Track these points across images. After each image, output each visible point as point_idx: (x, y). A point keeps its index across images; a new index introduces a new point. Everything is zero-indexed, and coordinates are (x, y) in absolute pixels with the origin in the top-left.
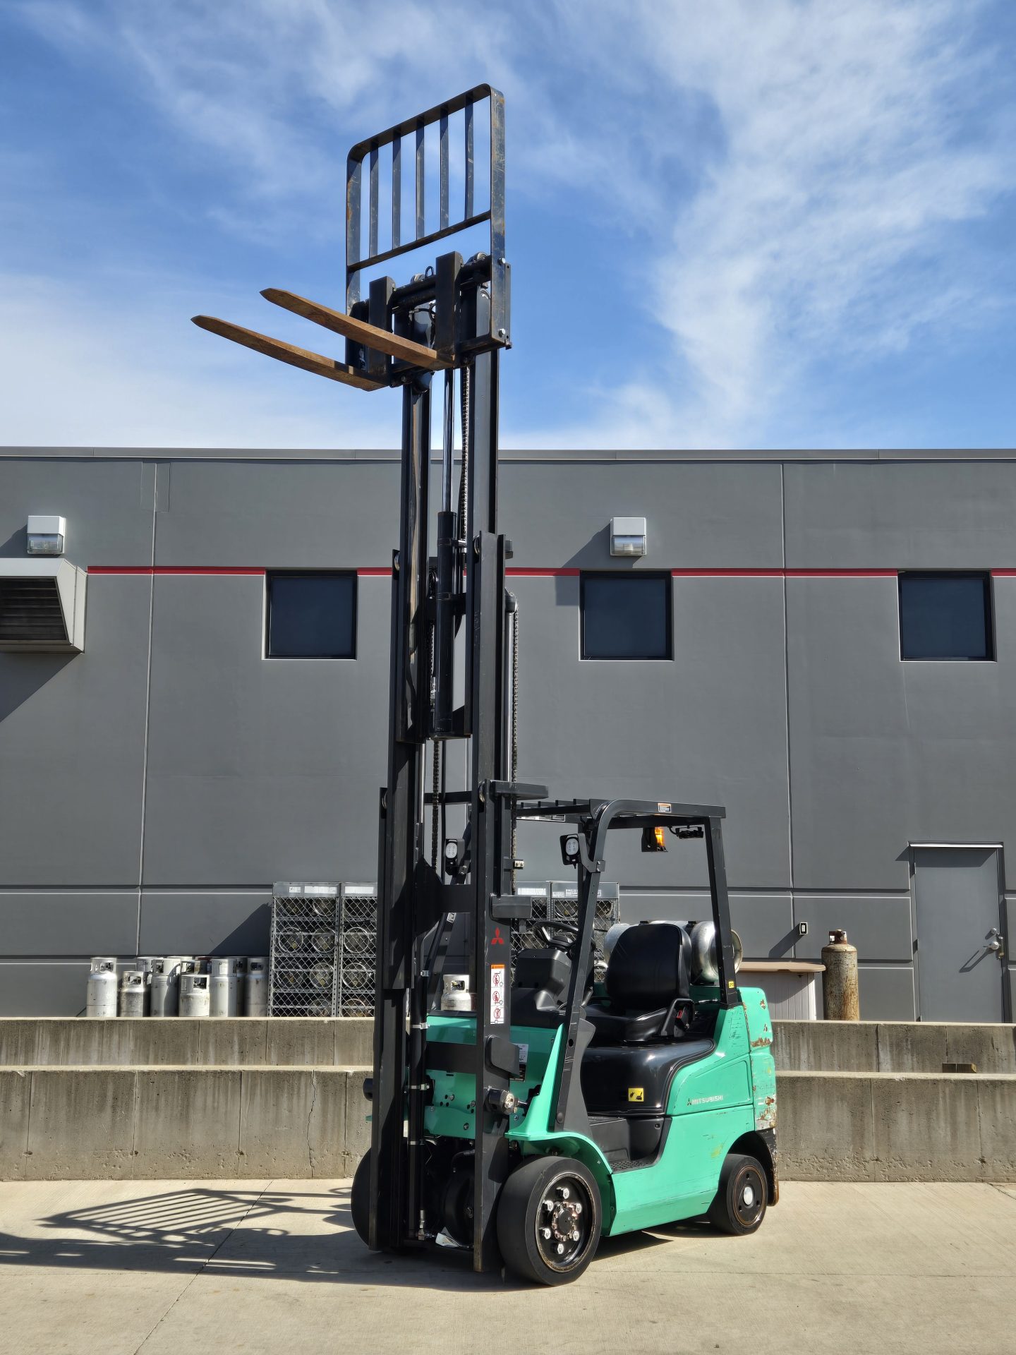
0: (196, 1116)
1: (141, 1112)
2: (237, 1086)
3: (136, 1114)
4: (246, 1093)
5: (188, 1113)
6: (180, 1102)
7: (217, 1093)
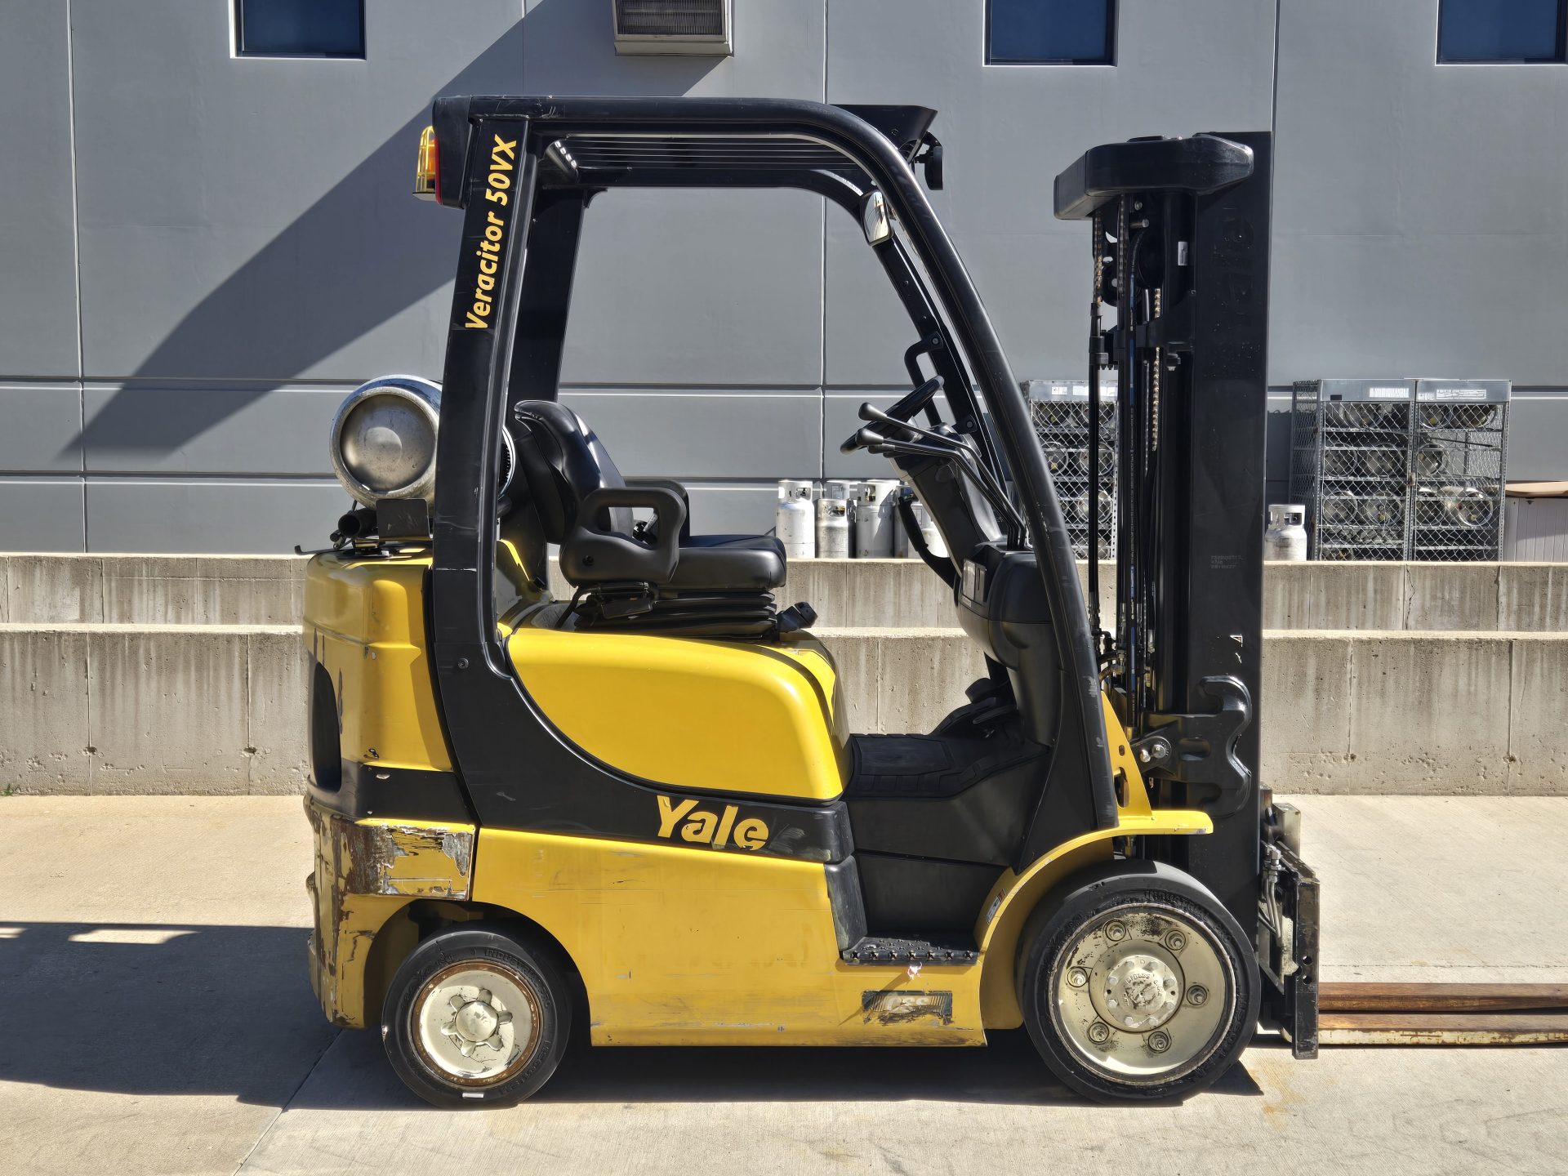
0: (1442, 705)
1: (1359, 698)
2: (1505, 662)
3: (1351, 700)
4: (1519, 673)
5: (1429, 700)
6: (1418, 685)
7: (1474, 671)
